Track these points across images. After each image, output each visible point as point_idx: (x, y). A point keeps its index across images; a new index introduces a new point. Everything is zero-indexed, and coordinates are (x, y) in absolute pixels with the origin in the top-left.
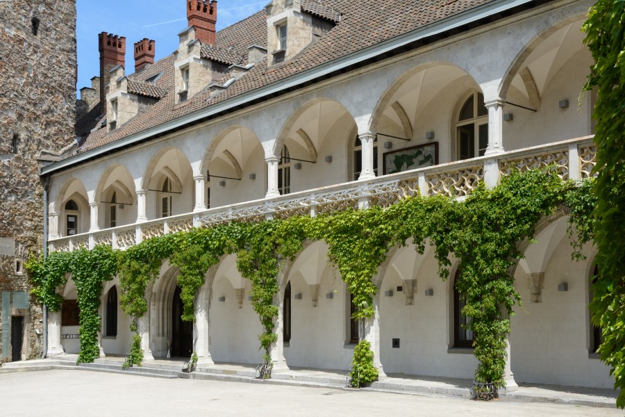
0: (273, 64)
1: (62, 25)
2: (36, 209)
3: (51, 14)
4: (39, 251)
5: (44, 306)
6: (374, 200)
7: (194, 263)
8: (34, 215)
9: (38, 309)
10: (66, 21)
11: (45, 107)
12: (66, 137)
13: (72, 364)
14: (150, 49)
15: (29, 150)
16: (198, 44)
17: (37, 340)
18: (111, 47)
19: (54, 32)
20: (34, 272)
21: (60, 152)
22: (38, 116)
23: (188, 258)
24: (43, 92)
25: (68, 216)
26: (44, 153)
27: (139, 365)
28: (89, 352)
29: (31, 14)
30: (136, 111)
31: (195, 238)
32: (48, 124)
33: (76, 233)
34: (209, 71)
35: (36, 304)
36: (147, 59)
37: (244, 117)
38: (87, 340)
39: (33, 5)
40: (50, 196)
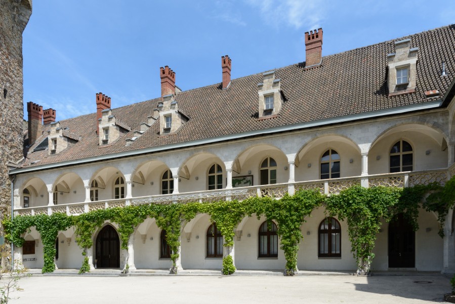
0: (163, 133)
1: (17, 95)
2: (7, 192)
3: (12, 88)
4: (9, 215)
5: (12, 244)
6: (233, 197)
7: (130, 222)
8: (6, 195)
9: (8, 246)
10: (19, 93)
11: (10, 138)
12: (20, 155)
13: (39, 274)
14: (53, 114)
15: (3, 160)
16: (114, 118)
17: (8, 263)
18: (35, 110)
19: (13, 98)
20: (7, 226)
21: (17, 163)
22: (7, 142)
23: (126, 220)
24: (9, 130)
25: (24, 197)
26: (10, 163)
27: (89, 272)
28: (51, 267)
29: (3, 87)
30: (67, 146)
31: (129, 210)
32: (12, 147)
33: (29, 207)
34: (118, 131)
35: (7, 243)
36: (52, 119)
37: (159, 156)
38: (49, 261)
39: (4, 82)
40: (15, 185)
